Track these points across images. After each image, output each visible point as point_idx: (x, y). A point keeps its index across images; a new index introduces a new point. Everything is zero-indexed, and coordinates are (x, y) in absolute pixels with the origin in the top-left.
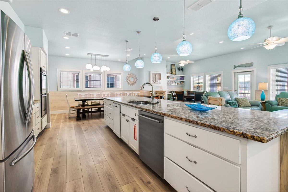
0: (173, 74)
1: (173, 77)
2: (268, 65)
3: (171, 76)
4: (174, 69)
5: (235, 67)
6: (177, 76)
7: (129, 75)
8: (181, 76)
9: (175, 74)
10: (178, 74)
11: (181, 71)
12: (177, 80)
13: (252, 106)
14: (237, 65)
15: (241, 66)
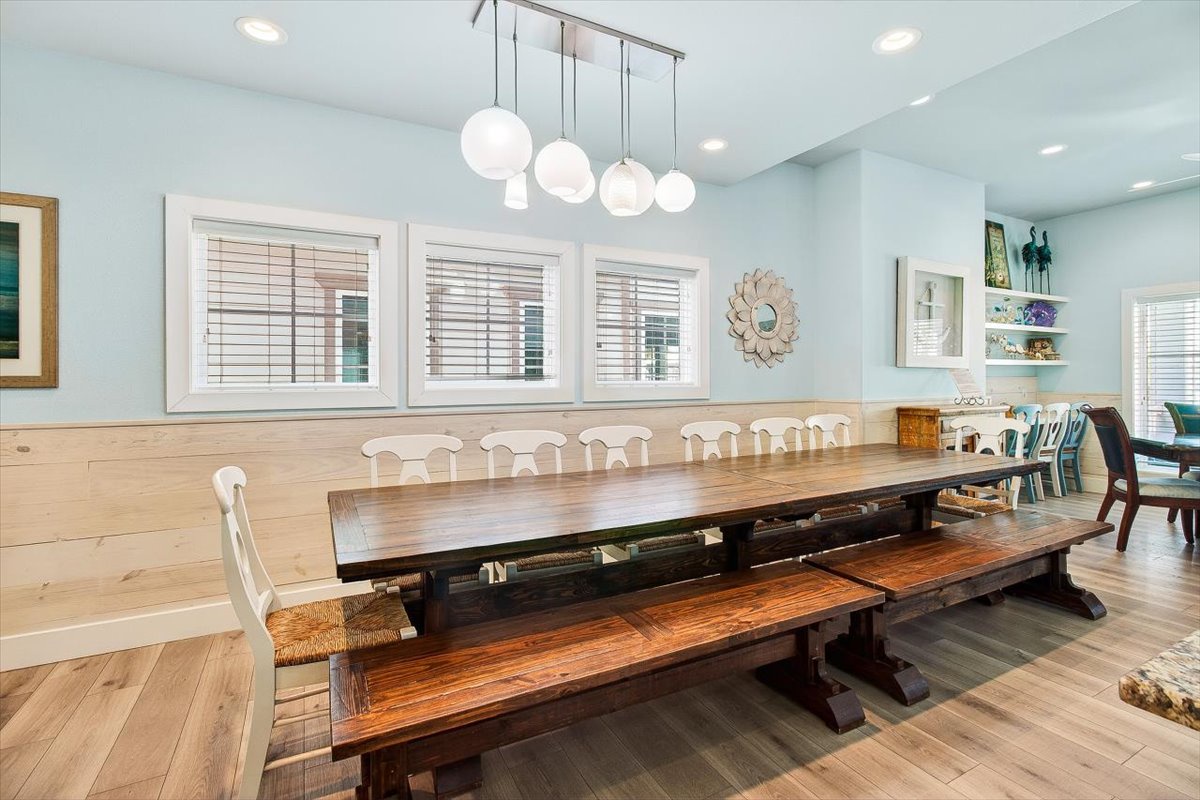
0: (997, 286)
1: (998, 309)
4: (1000, 257)
7: (750, 287)
9: (1008, 287)
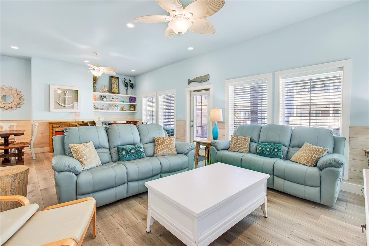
0: (112, 93)
1: (113, 98)
2: (226, 80)
3: (110, 96)
4: (115, 85)
5: (190, 82)
6: (122, 97)
8: (131, 97)
9: (118, 93)
10: (125, 93)
11: (129, 89)
12: (122, 103)
13: (178, 154)
14: (191, 79)
15: (196, 81)
